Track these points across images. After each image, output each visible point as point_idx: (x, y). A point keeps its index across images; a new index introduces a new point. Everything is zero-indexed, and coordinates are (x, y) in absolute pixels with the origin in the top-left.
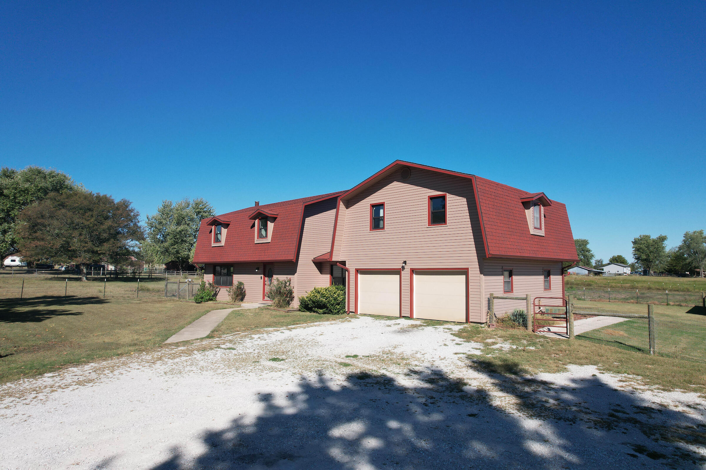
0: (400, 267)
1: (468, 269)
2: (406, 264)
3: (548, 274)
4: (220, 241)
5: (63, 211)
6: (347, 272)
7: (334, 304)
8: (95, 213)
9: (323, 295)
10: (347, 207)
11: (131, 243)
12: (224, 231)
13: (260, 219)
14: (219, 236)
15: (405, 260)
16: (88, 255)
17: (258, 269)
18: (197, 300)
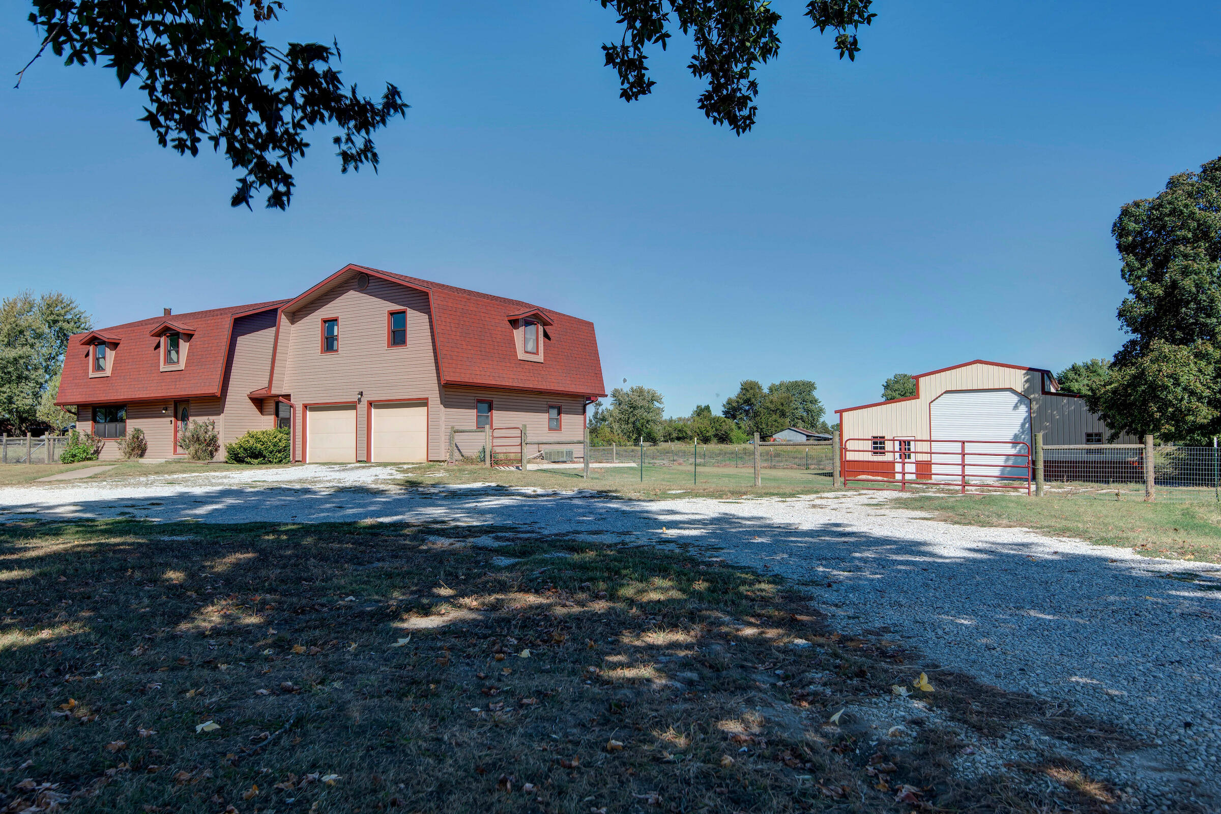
0: (356, 400)
1: (428, 398)
2: (362, 395)
3: (557, 412)
4: (103, 370)
6: (292, 410)
7: (273, 451)
10: (292, 322)
12: (110, 354)
13: (167, 337)
14: (101, 361)
15: (361, 390)
17: (166, 410)
18: (64, 460)
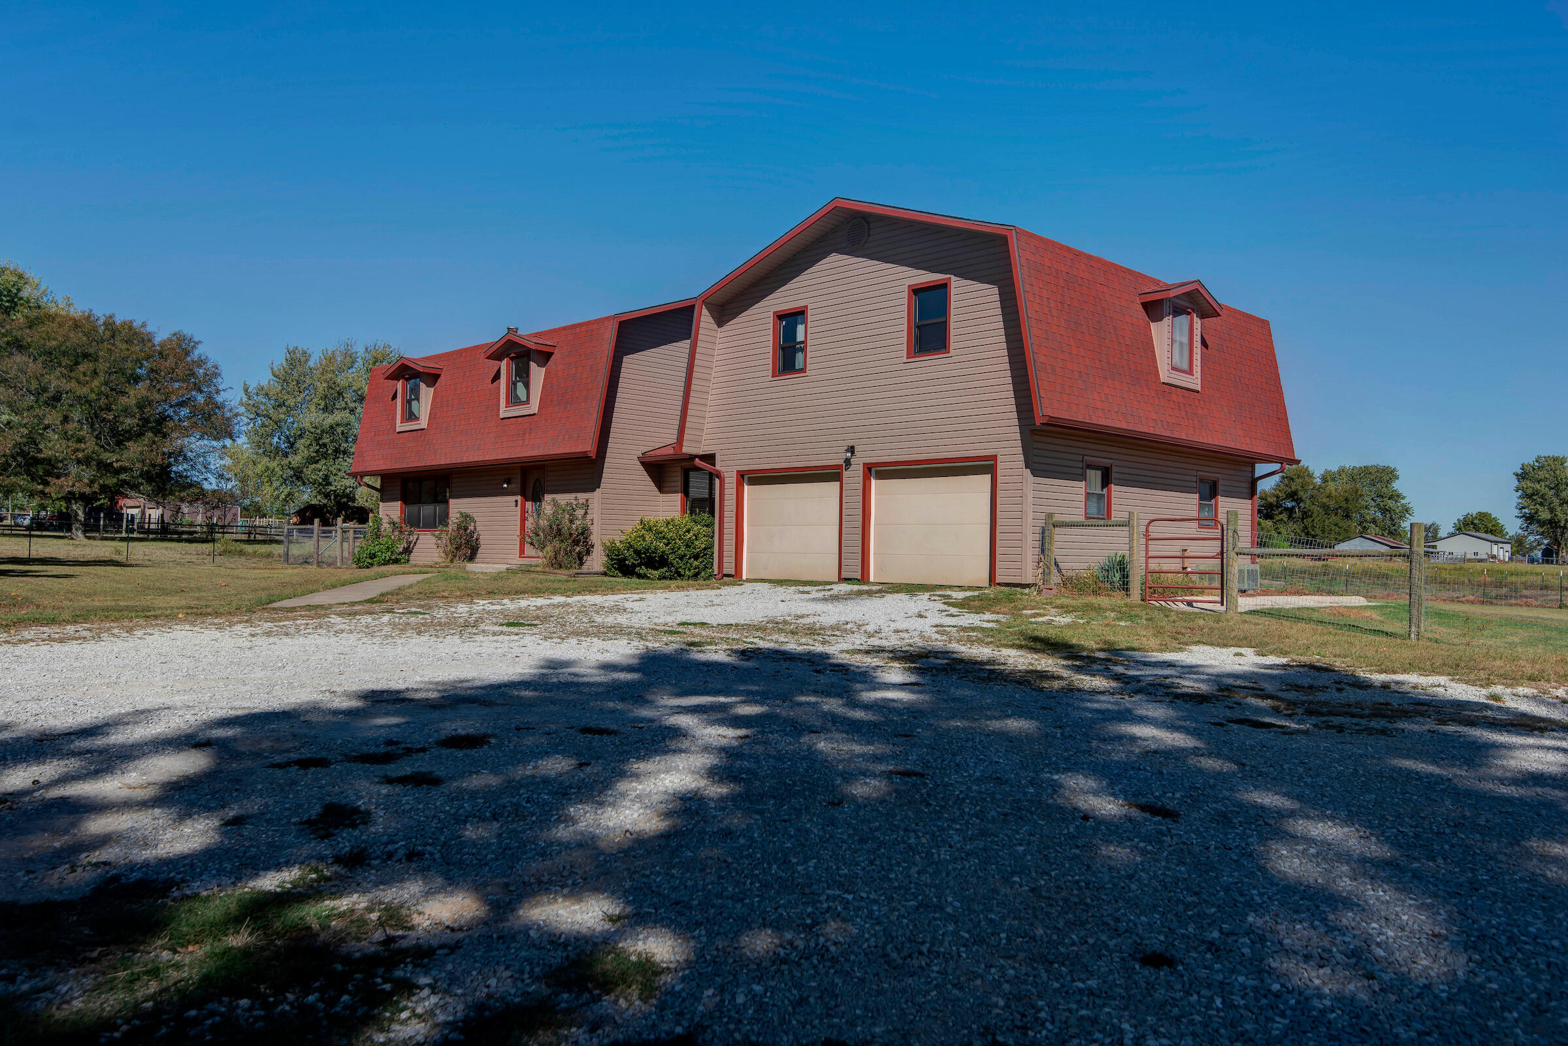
0: (841, 462)
1: (996, 456)
2: (853, 453)
3: (1210, 492)
4: (417, 419)
5: (19, 358)
6: (717, 481)
7: (685, 555)
8: (102, 366)
9: (660, 536)
10: (720, 322)
11: (198, 444)
12: (427, 394)
13: (512, 359)
14: (414, 403)
15: (851, 443)
16: (88, 474)
17: (509, 481)
18: (359, 563)
